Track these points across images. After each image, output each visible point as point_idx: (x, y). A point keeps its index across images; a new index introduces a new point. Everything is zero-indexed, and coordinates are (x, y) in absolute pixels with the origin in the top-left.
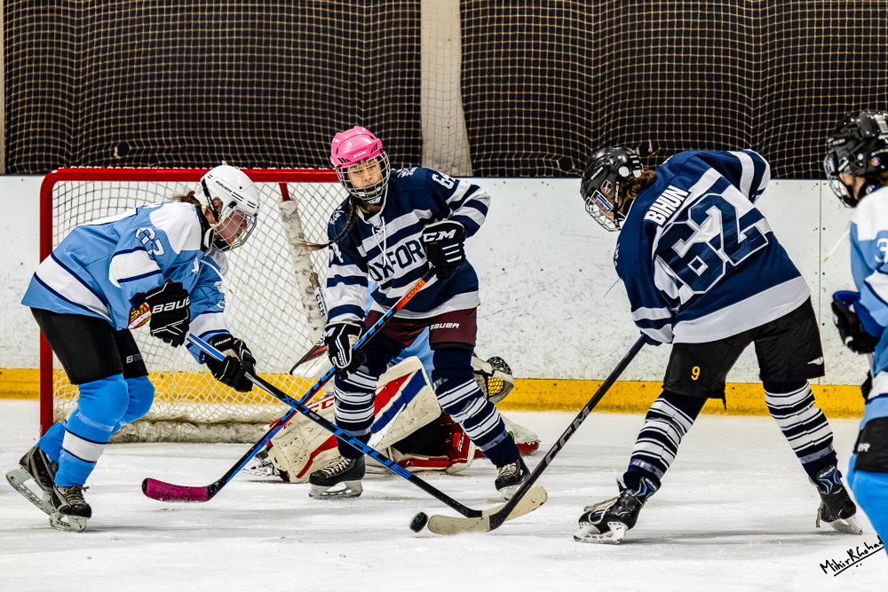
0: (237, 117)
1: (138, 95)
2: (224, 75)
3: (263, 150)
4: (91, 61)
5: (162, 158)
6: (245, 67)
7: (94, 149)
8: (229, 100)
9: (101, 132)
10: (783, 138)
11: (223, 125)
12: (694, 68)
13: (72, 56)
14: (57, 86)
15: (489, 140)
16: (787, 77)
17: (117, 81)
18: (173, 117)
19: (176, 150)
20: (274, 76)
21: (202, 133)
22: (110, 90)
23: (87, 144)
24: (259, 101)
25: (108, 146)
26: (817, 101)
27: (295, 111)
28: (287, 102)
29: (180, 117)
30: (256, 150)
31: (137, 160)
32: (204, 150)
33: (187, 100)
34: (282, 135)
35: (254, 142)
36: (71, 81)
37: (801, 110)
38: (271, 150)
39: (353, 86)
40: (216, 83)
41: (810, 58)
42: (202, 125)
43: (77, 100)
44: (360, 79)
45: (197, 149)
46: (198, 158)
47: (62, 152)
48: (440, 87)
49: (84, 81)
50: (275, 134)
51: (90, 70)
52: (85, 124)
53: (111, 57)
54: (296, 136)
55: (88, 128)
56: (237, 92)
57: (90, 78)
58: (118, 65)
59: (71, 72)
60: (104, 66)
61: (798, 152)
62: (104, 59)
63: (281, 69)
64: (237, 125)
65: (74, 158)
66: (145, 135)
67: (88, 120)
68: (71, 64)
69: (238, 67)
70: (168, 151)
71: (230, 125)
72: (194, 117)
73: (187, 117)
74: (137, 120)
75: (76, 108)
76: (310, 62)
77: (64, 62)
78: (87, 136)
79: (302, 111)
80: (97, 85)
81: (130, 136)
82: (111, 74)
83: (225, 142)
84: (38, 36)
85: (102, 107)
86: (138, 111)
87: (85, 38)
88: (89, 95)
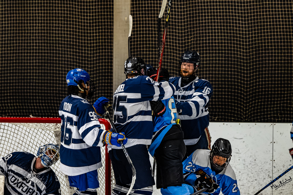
0: (39, 96)
2: (33, 79)
3: (49, 109)
5: (9, 113)
6: (41, 76)
8: (36, 89)
10: (258, 106)
11: (33, 99)
12: (222, 78)
16: (259, 82)
19: (14, 109)
20: (53, 80)
21: (25, 103)
24: (47, 90)
26: (271, 91)
28: (59, 90)
29: (16, 96)
30: (46, 109)
32: (26, 109)
33: (18, 89)
35: (46, 106)
37: (265, 95)
38: (52, 109)
40: (30, 83)
41: (268, 74)
42: (25, 99)
45: (23, 109)
46: (23, 112)
50: (54, 103)
56: (39, 86)
61: (264, 112)
63: (56, 77)
64: (39, 99)
69: (39, 76)
70: (11, 109)
71: (36, 99)
72: (22, 96)
73: (19, 96)
83: (34, 106)
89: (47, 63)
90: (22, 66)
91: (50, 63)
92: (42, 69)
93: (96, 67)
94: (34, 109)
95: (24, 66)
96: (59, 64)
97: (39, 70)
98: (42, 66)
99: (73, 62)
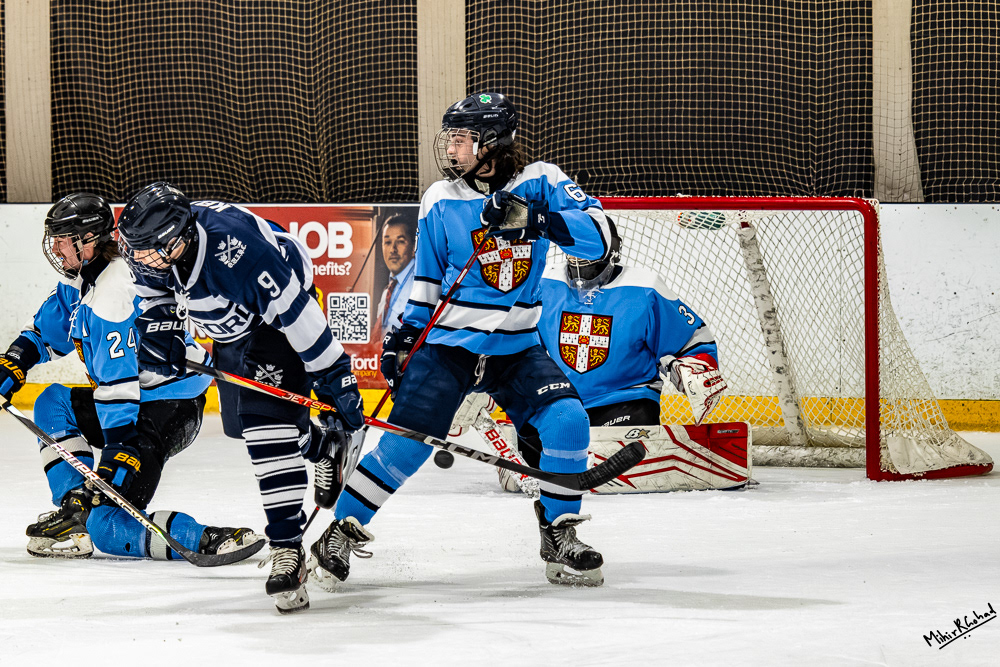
1: (596, 124)
2: (680, 104)
3: (719, 177)
4: (550, 92)
5: (620, 186)
6: (700, 97)
8: (686, 129)
9: (561, 161)
11: (680, 153)
13: (531, 86)
15: (939, 166)
17: (576, 111)
18: (631, 145)
19: (634, 178)
20: (729, 106)
21: (660, 161)
22: (569, 120)
24: (715, 129)
27: (750, 139)
28: (743, 130)
29: (637, 145)
30: (712, 178)
31: (596, 187)
33: (645, 129)
35: (710, 169)
36: (531, 111)
38: (727, 177)
39: (806, 115)
40: (672, 112)
42: (659, 153)
43: (537, 129)
44: (813, 107)
45: (655, 177)
46: (656, 186)
48: (891, 115)
49: (543, 110)
50: (730, 162)
51: (550, 100)
53: (570, 88)
54: (752, 163)
55: (548, 156)
56: (693, 121)
57: (549, 108)
58: (576, 95)
59: (531, 103)
60: (563, 97)
62: (563, 89)
63: (736, 97)
64: (694, 153)
66: (604, 163)
68: (531, 95)
69: (693, 96)
70: (627, 178)
71: (687, 153)
72: (652, 145)
73: (644, 145)
74: (596, 148)
75: (536, 137)
76: (764, 91)
77: (524, 93)
79: (757, 140)
80: (556, 115)
81: (590, 164)
82: (570, 104)
83: (682, 169)
84: (498, 67)
85: (562, 137)
86: (596, 140)
87: (544, 69)
88: (549, 124)
89: (715, 64)
90: (652, 73)
91: (721, 65)
92: (700, 80)
93: (834, 72)
95: (659, 73)
96: (742, 66)
97: (693, 81)
98: (701, 72)
99: (778, 61)
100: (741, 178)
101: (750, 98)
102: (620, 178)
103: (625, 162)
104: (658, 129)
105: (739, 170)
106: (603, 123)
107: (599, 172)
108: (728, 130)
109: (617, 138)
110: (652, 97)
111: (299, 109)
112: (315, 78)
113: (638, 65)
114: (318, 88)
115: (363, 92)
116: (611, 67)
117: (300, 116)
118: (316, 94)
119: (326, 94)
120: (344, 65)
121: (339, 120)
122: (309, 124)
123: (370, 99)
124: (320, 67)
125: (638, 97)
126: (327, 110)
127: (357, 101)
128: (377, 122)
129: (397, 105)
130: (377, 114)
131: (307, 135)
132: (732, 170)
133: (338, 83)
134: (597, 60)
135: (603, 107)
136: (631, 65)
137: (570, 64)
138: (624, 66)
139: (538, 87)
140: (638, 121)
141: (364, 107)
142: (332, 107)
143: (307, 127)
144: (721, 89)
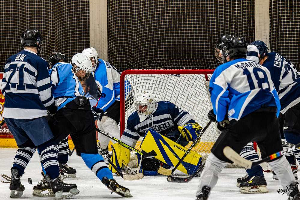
0: (190, 51)
1: (155, 43)
2: (186, 36)
3: (199, 62)
4: (139, 32)
5: (163, 65)
6: (193, 33)
7: (139, 63)
8: (188, 45)
9: (142, 56)
11: (185, 53)
13: (132, 30)
14: (127, 40)
17: (148, 38)
18: (167, 51)
19: (168, 62)
20: (204, 36)
21: (178, 56)
22: (145, 42)
23: (137, 61)
24: (198, 45)
25: (144, 61)
28: (208, 45)
29: (170, 51)
30: (197, 62)
31: (155, 66)
32: (178, 62)
33: (173, 45)
34: (206, 57)
35: (196, 59)
36: (132, 39)
38: (202, 62)
40: (183, 39)
42: (178, 53)
43: (134, 45)
45: (176, 62)
46: (176, 65)
47: (128, 64)
49: (137, 39)
51: (139, 35)
52: (137, 54)
53: (146, 30)
55: (137, 55)
56: (190, 42)
57: (139, 38)
58: (149, 33)
59: (132, 36)
60: (144, 33)
62: (144, 31)
63: (206, 33)
64: (190, 53)
65: (132, 66)
66: (157, 57)
67: (138, 52)
68: (132, 33)
69: (191, 33)
70: (166, 63)
71: (188, 53)
72: (175, 51)
73: (172, 51)
74: (155, 52)
75: (134, 48)
76: (217, 31)
77: (130, 32)
78: (137, 58)
80: (141, 40)
81: (152, 58)
82: (146, 36)
83: (186, 59)
84: (121, 23)
85: (143, 48)
86: (155, 49)
87: (137, 23)
88: (138, 43)
89: (199, 21)
90: (176, 24)
91: (202, 21)
92: (194, 27)
93: (242, 24)
94: (186, 62)
95: (179, 24)
96: (209, 22)
97: (191, 27)
98: (194, 24)
99: (222, 20)
100: (207, 63)
101: (212, 34)
102: (163, 63)
103: (165, 57)
104: (178, 45)
105: (206, 60)
106: (158, 43)
107: (155, 60)
108: (203, 45)
109: (162, 48)
110: (176, 33)
111: (49, 38)
112: (55, 27)
113: (171, 22)
114: (56, 30)
115: (72, 32)
116: (161, 22)
117: (49, 40)
118: (55, 32)
119: (58, 33)
120: (65, 22)
121: (63, 42)
122: (52, 43)
123: (74, 34)
124: (57, 23)
125: (171, 33)
126: (58, 38)
127: (69, 35)
128: (76, 43)
129: (84, 36)
130: (76, 40)
131: (51, 47)
132: (204, 60)
133: (63, 28)
134: (157, 20)
135: (158, 37)
136: (169, 22)
137: (147, 21)
138: (166, 22)
139: (135, 30)
140: (170, 42)
141: (72, 37)
142: (60, 37)
143: (51, 44)
144: (201, 30)
